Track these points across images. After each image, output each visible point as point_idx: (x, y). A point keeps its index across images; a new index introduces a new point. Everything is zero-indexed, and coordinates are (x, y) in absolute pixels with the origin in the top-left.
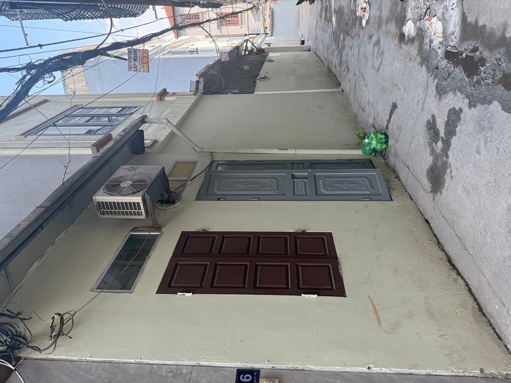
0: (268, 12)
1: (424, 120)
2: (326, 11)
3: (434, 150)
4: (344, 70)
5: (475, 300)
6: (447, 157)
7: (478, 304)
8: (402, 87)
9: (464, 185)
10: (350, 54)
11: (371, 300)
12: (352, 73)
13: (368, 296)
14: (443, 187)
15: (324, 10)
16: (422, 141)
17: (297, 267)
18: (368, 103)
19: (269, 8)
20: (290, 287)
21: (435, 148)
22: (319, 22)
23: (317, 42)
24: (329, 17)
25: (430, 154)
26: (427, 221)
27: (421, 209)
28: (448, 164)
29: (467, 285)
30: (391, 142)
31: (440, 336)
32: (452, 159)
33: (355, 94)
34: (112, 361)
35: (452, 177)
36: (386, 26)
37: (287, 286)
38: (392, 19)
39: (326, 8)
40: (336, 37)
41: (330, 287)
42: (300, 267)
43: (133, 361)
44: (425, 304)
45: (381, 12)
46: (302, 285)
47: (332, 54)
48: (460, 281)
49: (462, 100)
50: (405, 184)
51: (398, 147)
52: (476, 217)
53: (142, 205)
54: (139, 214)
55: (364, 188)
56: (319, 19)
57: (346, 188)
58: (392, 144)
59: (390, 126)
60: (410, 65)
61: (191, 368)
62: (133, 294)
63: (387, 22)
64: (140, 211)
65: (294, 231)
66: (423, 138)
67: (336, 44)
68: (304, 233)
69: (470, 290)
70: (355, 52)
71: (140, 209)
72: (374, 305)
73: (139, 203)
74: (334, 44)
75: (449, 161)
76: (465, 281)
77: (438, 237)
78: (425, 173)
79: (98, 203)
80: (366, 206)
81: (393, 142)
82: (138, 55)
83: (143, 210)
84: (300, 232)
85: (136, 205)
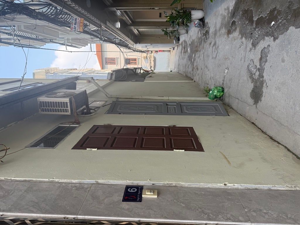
0: (153, 59)
1: (246, 66)
2: (184, 48)
3: (254, 78)
4: (195, 71)
5: (293, 154)
6: (263, 77)
7: (296, 155)
8: (231, 57)
9: (276, 86)
10: (198, 61)
11: (222, 153)
12: (200, 70)
13: (220, 152)
14: (262, 96)
15: (183, 48)
16: (245, 78)
17: (171, 139)
18: (210, 79)
19: (153, 57)
20: (165, 147)
21: (254, 77)
22: (180, 56)
23: (179, 67)
24: (186, 50)
25: (252, 83)
26: (253, 123)
27: (248, 118)
28: (264, 81)
29: (286, 147)
30: (225, 91)
31: (274, 169)
32: (266, 77)
33: (202, 79)
34: (30, 180)
35: (267, 86)
36: (219, 32)
37: (163, 147)
38: (223, 27)
39: (184, 47)
40: (190, 58)
41: (193, 148)
42: (172, 140)
43: (47, 180)
44: (260, 155)
45: (216, 27)
46: (174, 147)
47: (188, 67)
48: (280, 146)
49: (269, 40)
50: (236, 109)
51: (230, 91)
52: (287, 101)
53: (69, 104)
54: (67, 111)
55: (211, 110)
56: (180, 55)
57: (200, 110)
58: (227, 91)
59: (225, 83)
60: (235, 43)
61: (91, 185)
62: (55, 149)
63: (220, 30)
64: (67, 109)
65: (168, 126)
66: (246, 76)
67: (190, 61)
68: (174, 126)
69: (289, 150)
70: (201, 58)
71: (67, 107)
72: (224, 156)
73: (67, 102)
74: (189, 62)
75: (264, 79)
76: (284, 146)
77: (262, 129)
78: (249, 95)
79: (41, 102)
80: (213, 118)
81: (227, 90)
82: (77, 22)
83: (69, 108)
84: (172, 126)
85: (64, 104)
